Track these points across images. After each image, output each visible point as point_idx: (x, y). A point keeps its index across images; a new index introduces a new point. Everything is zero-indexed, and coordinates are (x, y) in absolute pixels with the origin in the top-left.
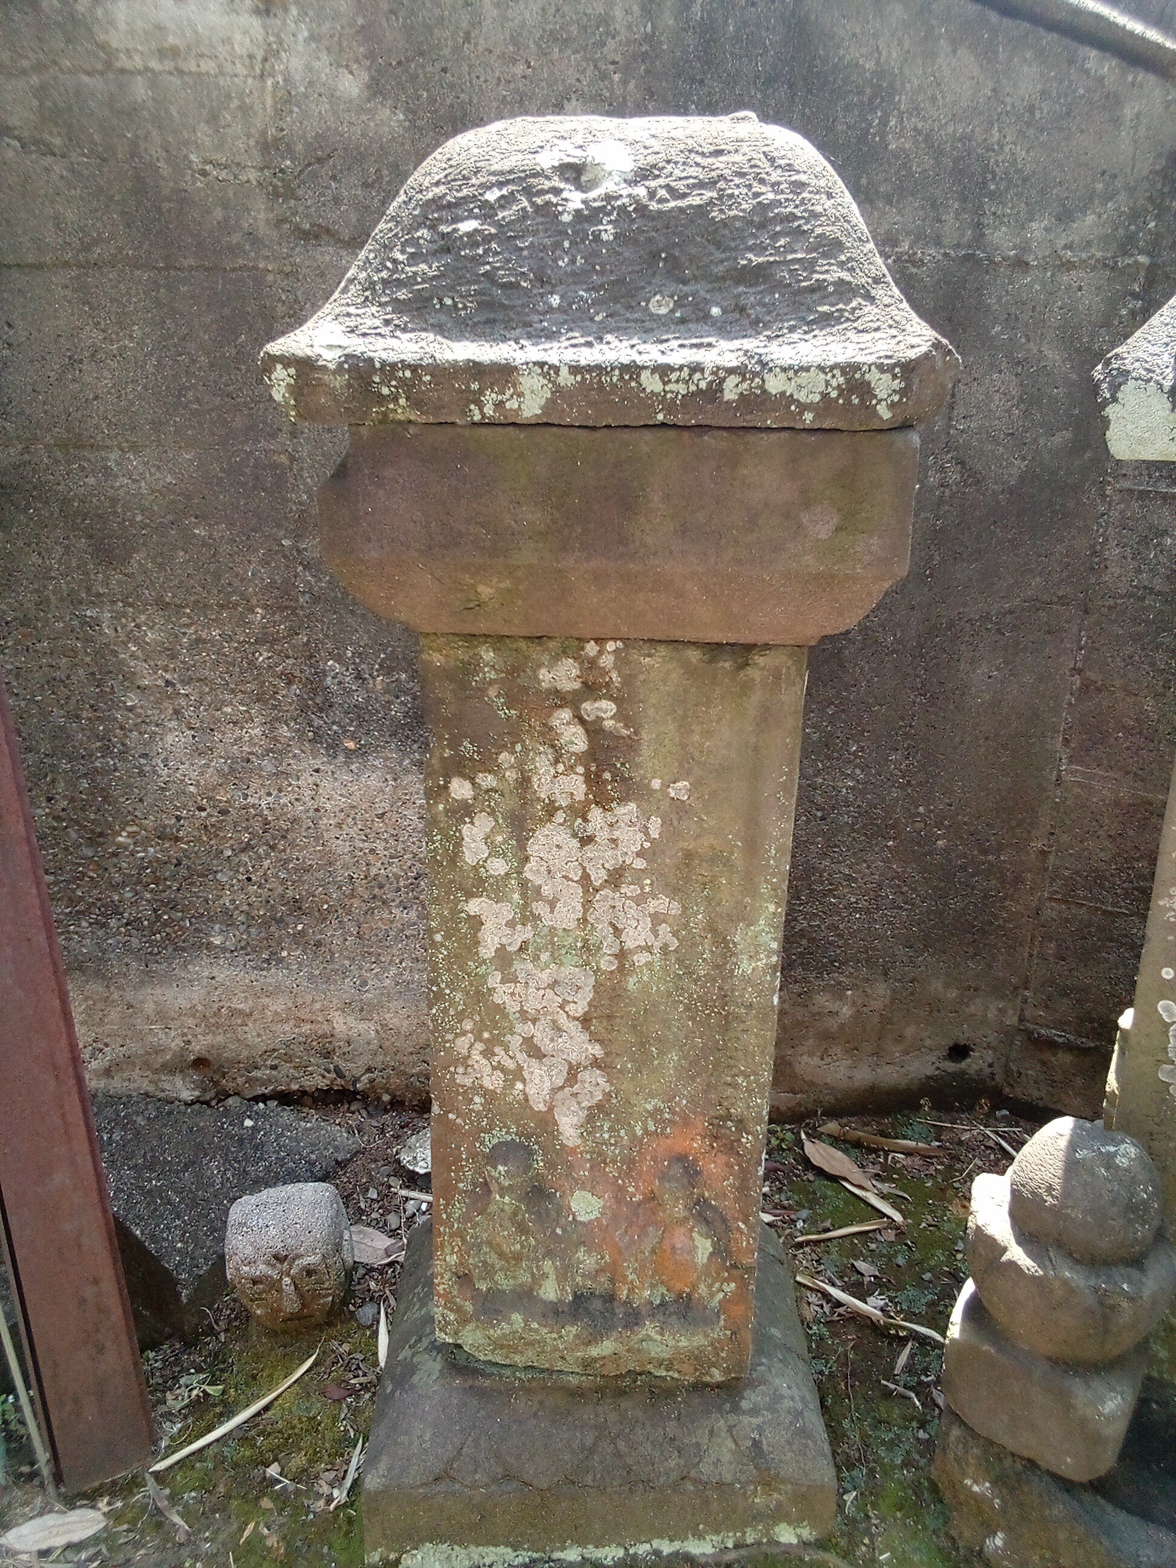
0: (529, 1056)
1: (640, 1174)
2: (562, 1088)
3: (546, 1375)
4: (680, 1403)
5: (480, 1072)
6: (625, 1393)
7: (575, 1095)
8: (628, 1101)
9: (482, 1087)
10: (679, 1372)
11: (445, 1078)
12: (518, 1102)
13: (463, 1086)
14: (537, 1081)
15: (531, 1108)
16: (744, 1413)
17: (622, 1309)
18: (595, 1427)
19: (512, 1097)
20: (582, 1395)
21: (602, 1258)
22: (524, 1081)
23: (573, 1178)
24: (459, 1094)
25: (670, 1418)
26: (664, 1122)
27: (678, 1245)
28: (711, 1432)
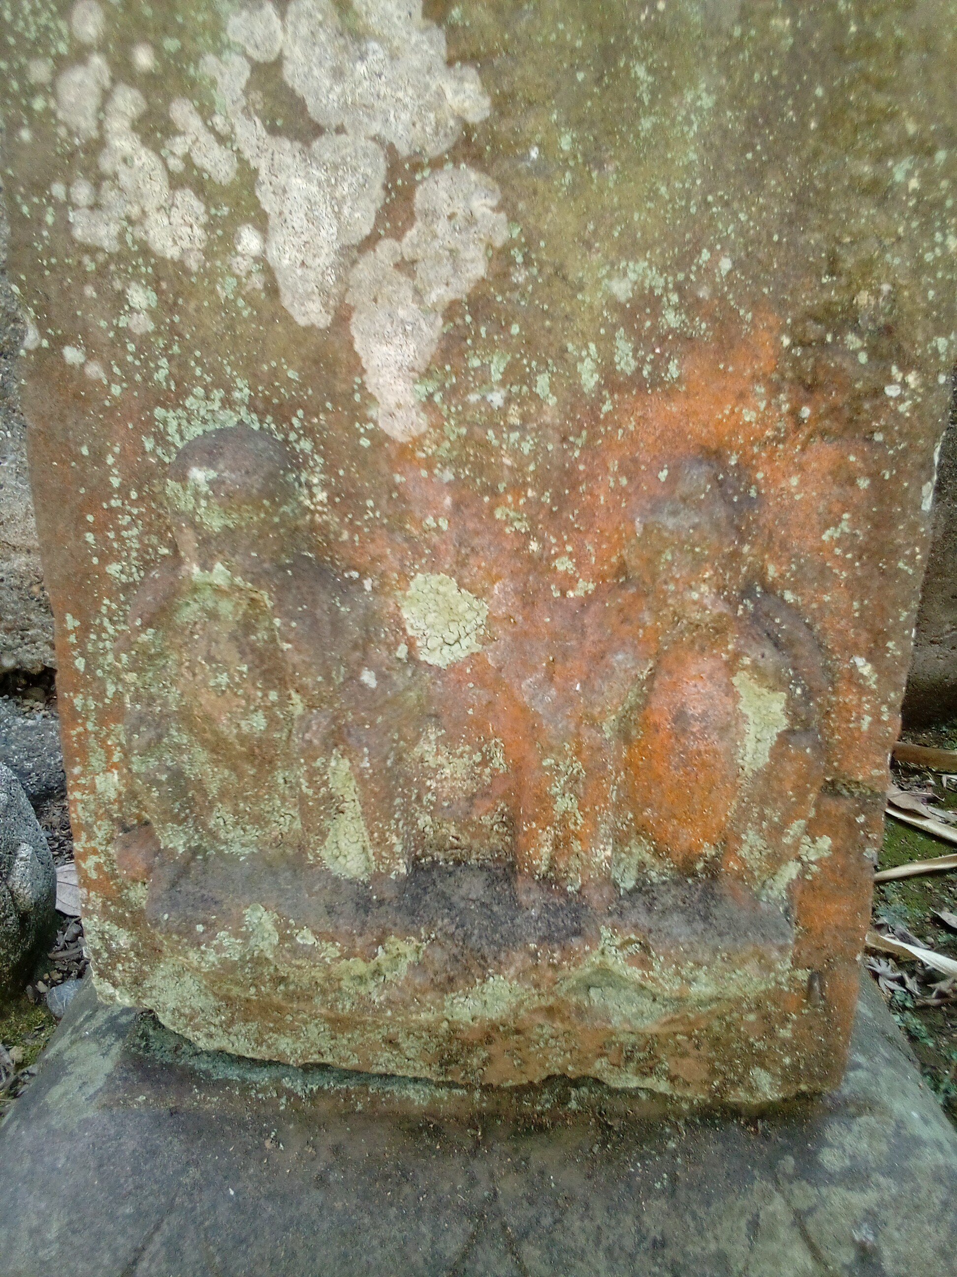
0: (273, 130)
1: (588, 513)
2: (370, 242)
3: (352, 1085)
4: (674, 1154)
5: (139, 195)
6: (541, 1128)
7: (406, 266)
8: (559, 272)
9: (145, 251)
10: (672, 1079)
11: (40, 222)
12: (250, 301)
13: (92, 250)
14: (298, 220)
15: (288, 319)
16: (831, 1179)
17: (536, 895)
18: (466, 1212)
19: (231, 282)
20: (436, 1132)
21: (485, 763)
22: (262, 223)
23: (409, 539)
24: (83, 278)
25: (650, 1189)
26: (662, 340)
27: (695, 709)
28: (754, 1225)
